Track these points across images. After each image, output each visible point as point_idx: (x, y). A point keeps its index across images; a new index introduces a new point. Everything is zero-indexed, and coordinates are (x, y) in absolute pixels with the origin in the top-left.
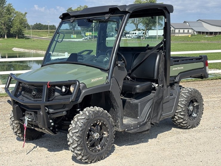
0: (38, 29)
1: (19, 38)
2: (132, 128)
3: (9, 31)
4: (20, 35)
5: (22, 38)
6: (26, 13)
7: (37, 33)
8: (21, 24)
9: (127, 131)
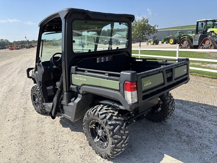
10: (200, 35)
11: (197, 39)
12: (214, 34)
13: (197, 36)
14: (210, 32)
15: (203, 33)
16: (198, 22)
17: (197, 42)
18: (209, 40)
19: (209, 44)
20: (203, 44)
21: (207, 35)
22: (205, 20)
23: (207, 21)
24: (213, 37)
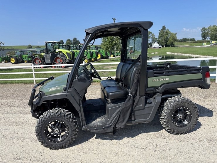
0: (184, 41)
1: (171, 47)
2: (95, 128)
3: (167, 43)
4: (172, 45)
5: (173, 47)
6: (176, 33)
7: (182, 44)
8: (173, 39)
9: (89, 130)
10: (51, 54)
11: (49, 57)
12: (62, 54)
13: (48, 55)
14: (59, 52)
15: (53, 53)
16: (46, 43)
17: (50, 60)
18: (60, 59)
19: (60, 62)
20: (55, 62)
21: (56, 54)
22: (53, 42)
23: (54, 43)
24: (62, 56)
